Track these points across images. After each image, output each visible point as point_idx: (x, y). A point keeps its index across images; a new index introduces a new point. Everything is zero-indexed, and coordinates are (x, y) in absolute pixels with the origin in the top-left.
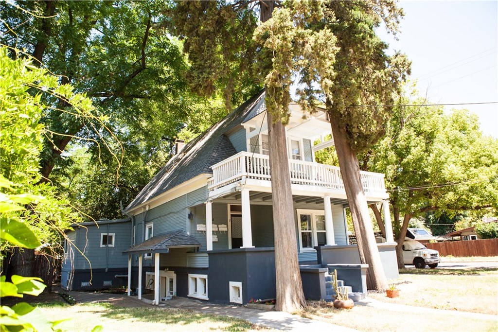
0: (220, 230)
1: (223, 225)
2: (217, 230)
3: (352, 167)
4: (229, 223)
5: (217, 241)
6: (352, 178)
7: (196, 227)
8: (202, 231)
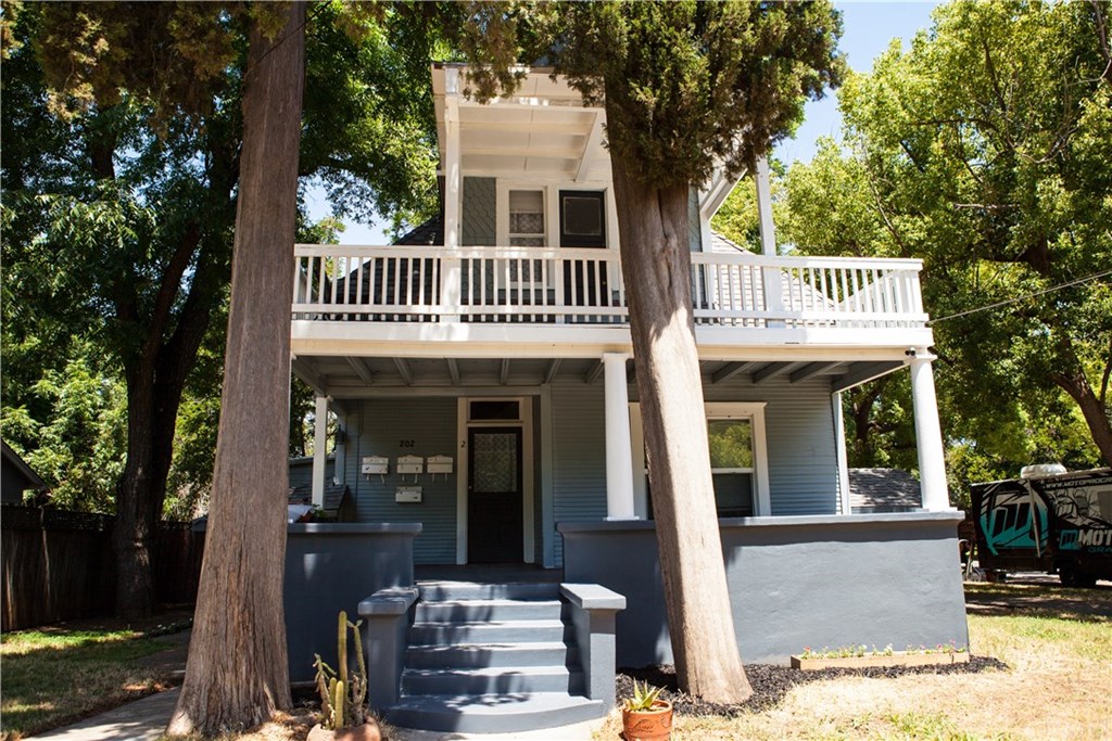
0: (429, 471)
1: (440, 459)
2: (420, 471)
3: (646, 244)
4: (462, 453)
5: (419, 500)
6: (644, 280)
7: (359, 464)
8: (379, 475)
